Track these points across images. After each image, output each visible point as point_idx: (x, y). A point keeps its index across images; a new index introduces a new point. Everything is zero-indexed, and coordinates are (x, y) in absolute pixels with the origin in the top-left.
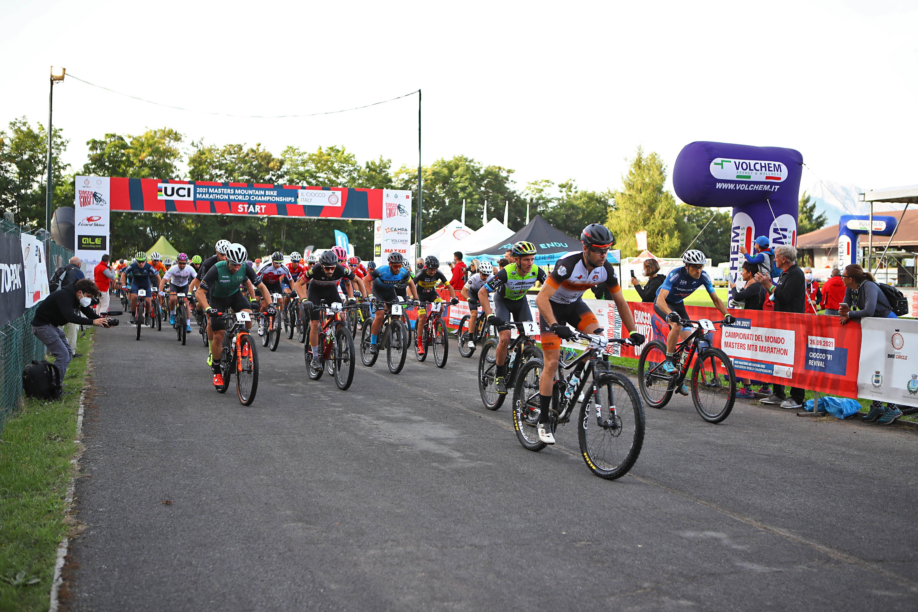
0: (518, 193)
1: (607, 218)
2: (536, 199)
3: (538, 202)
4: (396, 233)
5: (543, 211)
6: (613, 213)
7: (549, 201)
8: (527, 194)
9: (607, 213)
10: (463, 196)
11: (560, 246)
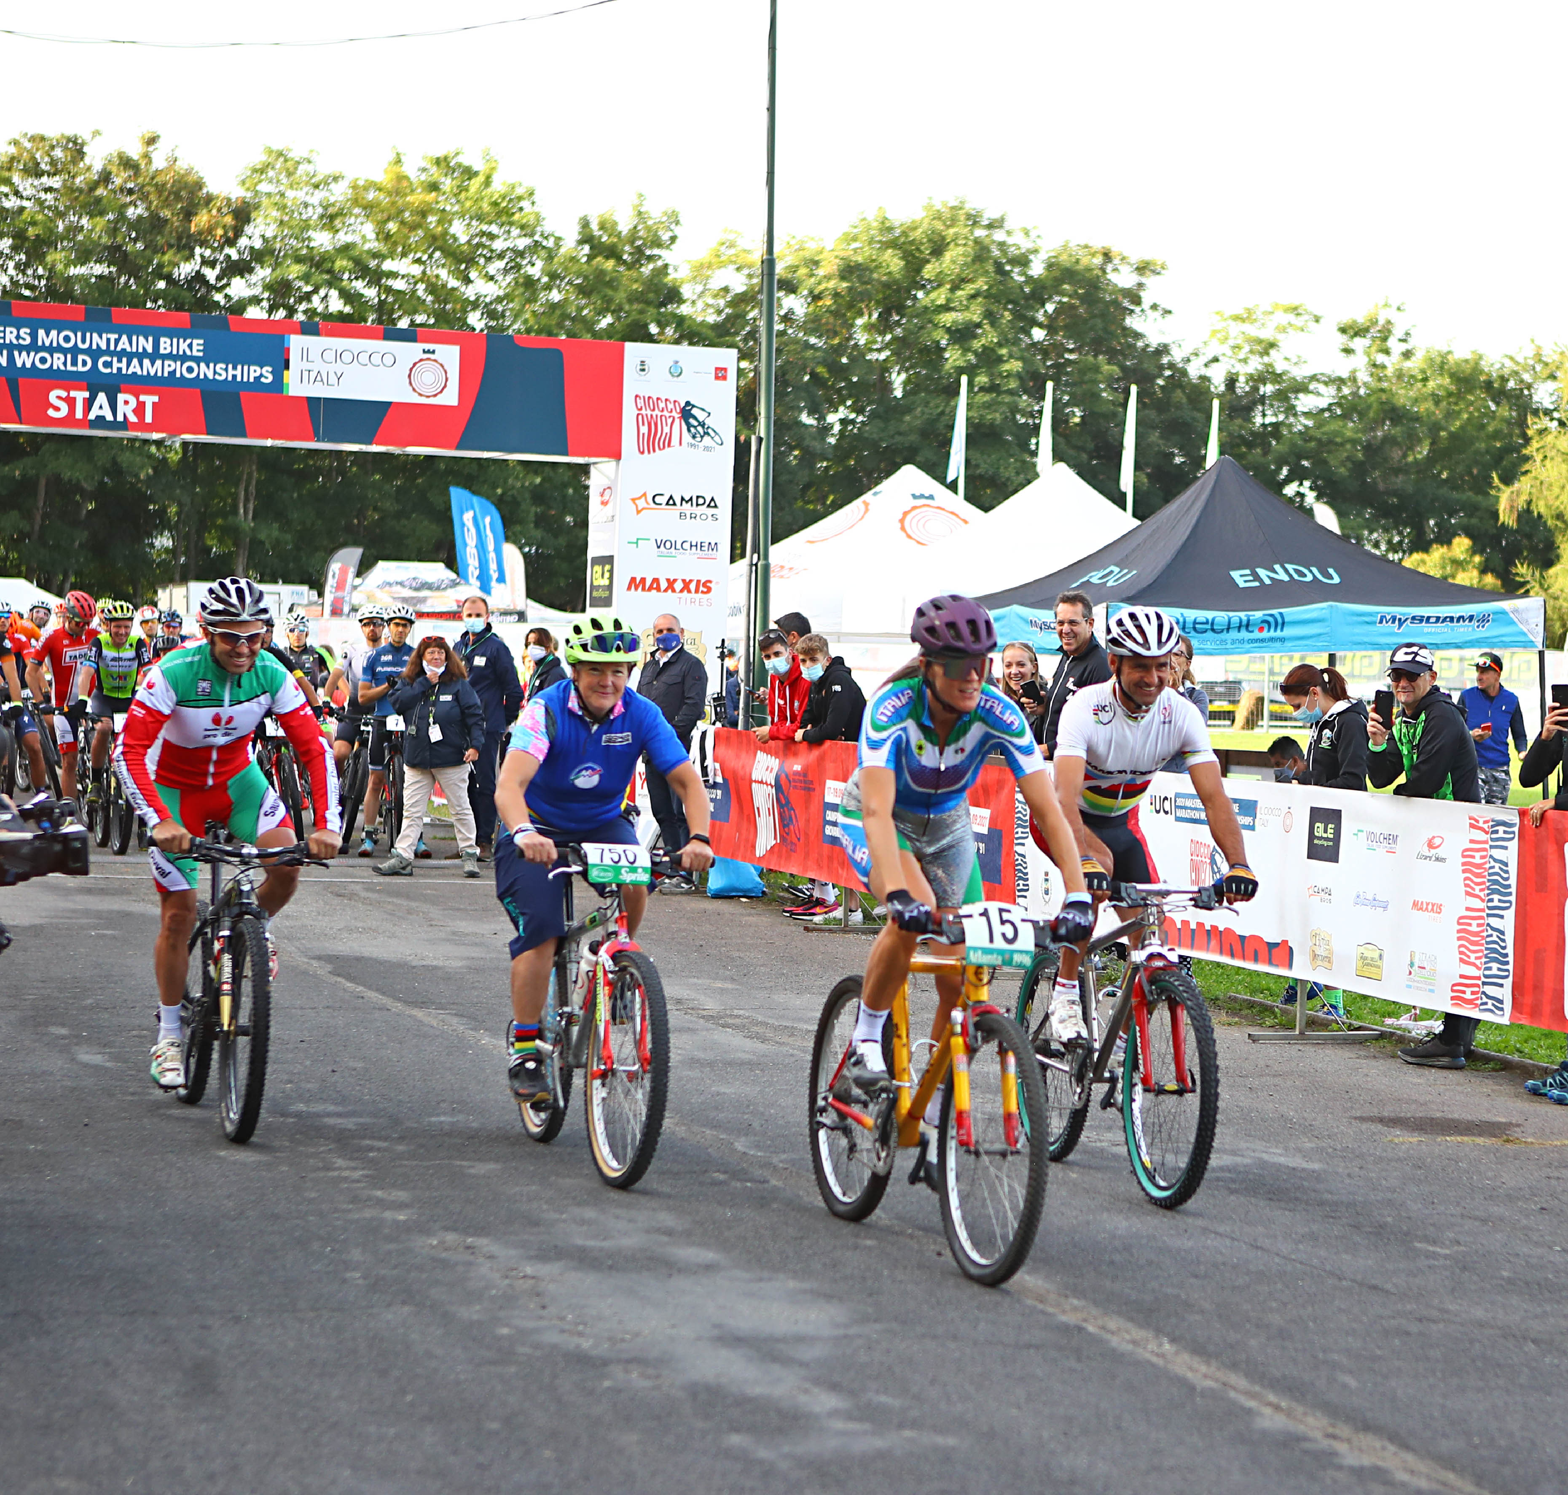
0: (1177, 355)
1: (1527, 459)
2: (1250, 378)
3: (1255, 389)
4: (674, 512)
5: (1276, 426)
6: (1550, 439)
7: (1301, 388)
8: (1216, 360)
9: (1527, 440)
10: (961, 363)
11: (1309, 578)
